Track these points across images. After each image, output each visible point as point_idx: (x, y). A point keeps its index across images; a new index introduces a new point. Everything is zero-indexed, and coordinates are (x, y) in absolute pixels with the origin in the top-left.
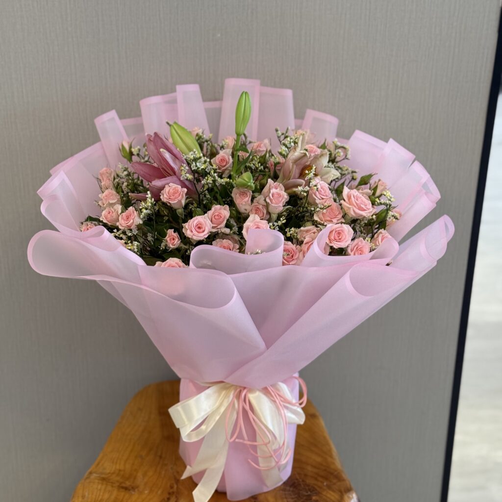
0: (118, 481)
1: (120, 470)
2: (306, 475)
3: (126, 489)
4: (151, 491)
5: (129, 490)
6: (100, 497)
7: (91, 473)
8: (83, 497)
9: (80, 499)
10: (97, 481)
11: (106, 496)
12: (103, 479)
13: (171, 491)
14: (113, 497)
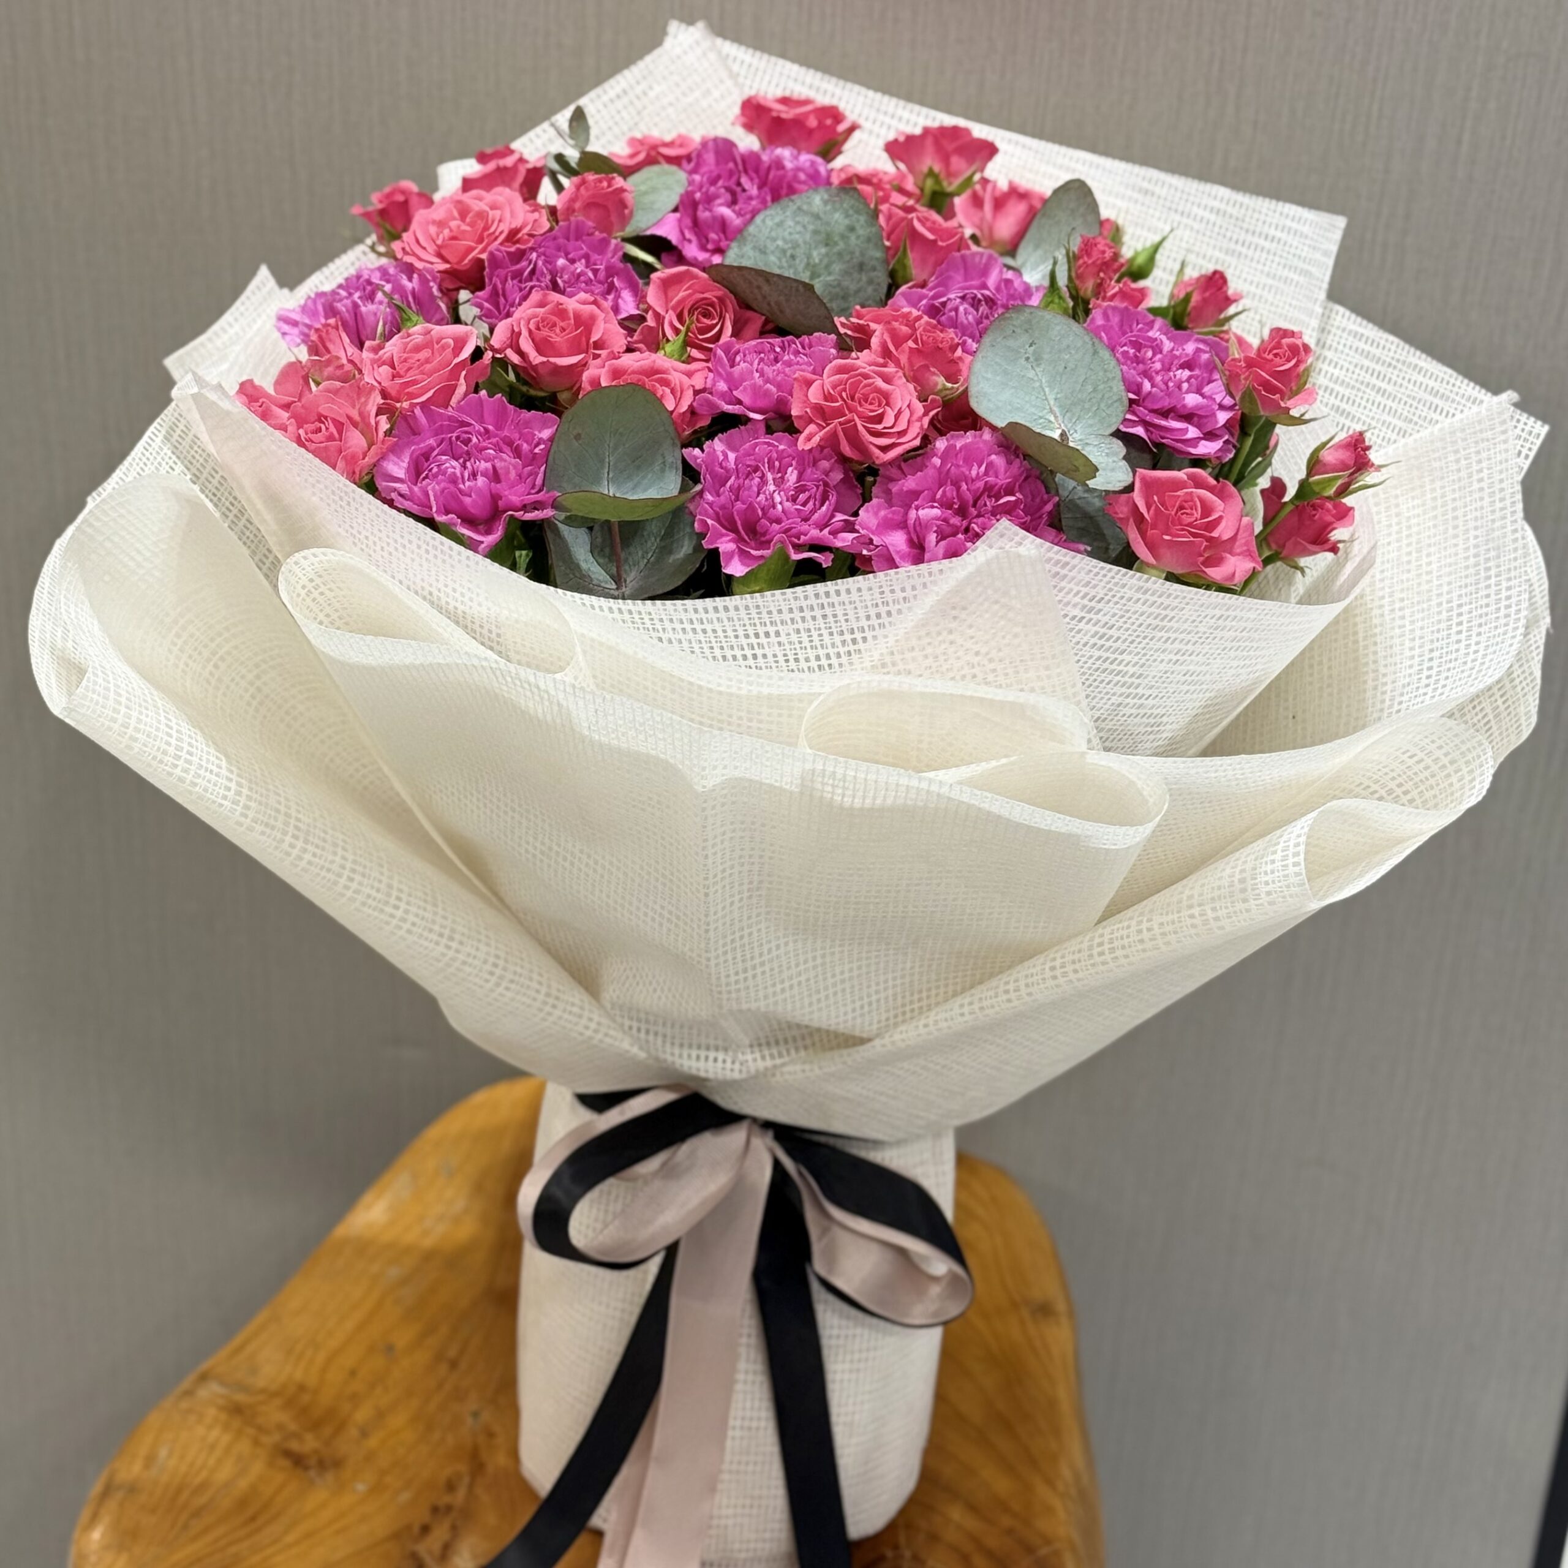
0: (280, 1427)
1: (302, 1388)
2: (934, 1538)
3: (298, 1461)
4: (376, 1489)
5: (306, 1468)
6: (204, 1474)
7: (204, 1378)
8: (150, 1460)
9: (137, 1468)
10: (212, 1412)
11: (224, 1474)
12: (236, 1410)
13: (447, 1499)
14: (243, 1484)
